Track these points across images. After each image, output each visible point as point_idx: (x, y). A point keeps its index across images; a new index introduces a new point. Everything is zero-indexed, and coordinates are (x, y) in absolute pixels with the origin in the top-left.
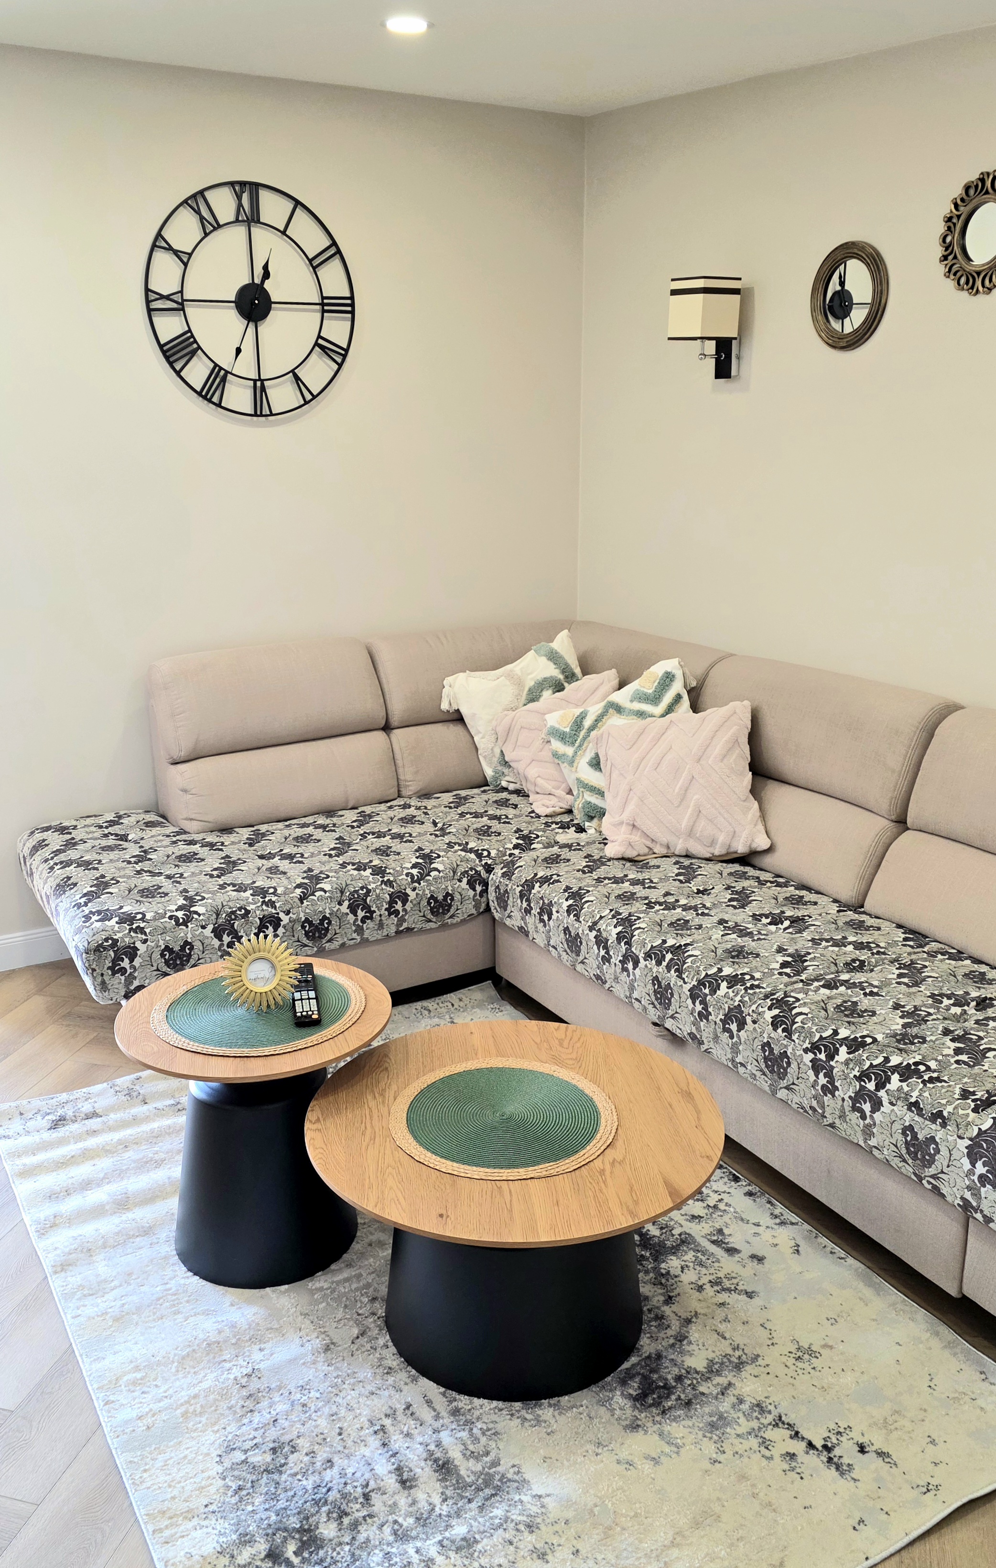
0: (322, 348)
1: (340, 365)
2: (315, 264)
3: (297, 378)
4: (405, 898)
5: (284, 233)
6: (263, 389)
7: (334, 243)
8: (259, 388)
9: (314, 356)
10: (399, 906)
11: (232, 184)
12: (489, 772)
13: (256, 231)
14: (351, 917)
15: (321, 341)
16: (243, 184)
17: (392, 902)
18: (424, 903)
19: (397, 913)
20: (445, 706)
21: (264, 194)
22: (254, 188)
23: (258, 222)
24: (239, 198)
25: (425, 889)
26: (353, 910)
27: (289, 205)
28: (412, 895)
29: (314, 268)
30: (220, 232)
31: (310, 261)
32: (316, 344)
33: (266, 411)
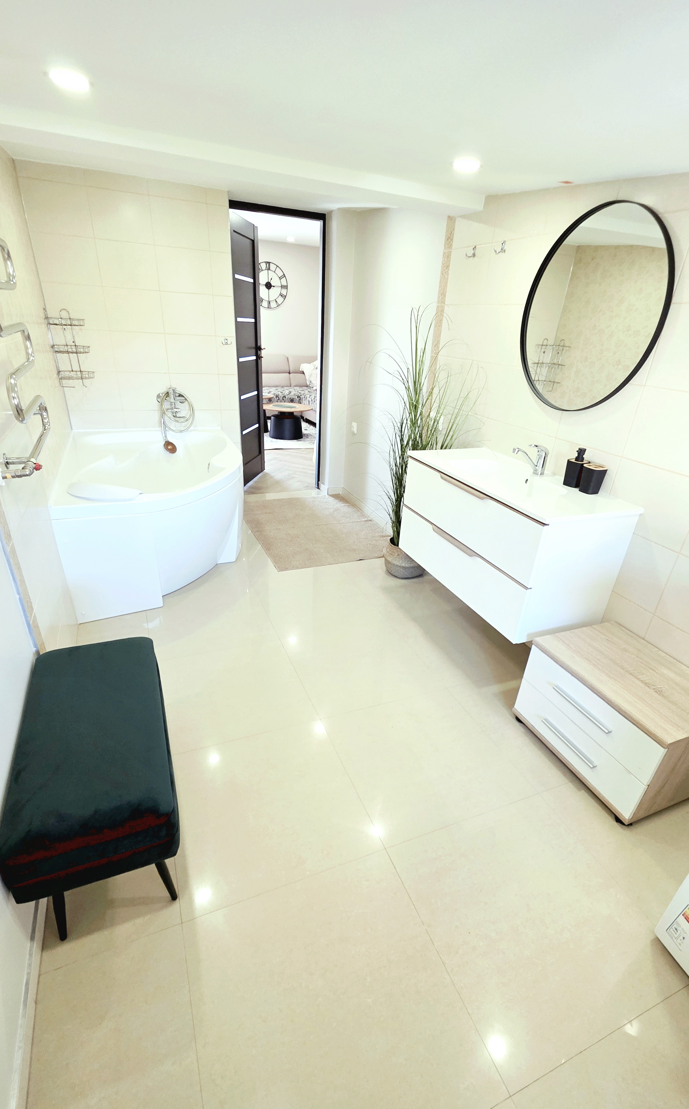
0: (281, 295)
1: (284, 299)
2: (280, 278)
3: (276, 301)
4: (285, 397)
5: (274, 272)
6: (270, 303)
7: (284, 274)
8: (269, 302)
9: (279, 297)
10: (284, 398)
11: (265, 262)
12: (308, 384)
13: (269, 271)
14: (276, 399)
15: (281, 294)
16: (267, 262)
17: (283, 398)
18: (289, 399)
19: (284, 400)
20: (300, 370)
21: (271, 264)
22: (269, 263)
23: (270, 270)
24: (266, 265)
25: (289, 396)
26: (276, 397)
27: (276, 266)
28: (287, 397)
29: (280, 279)
30: (263, 271)
31: (279, 278)
32: (280, 294)
33: (270, 307)
